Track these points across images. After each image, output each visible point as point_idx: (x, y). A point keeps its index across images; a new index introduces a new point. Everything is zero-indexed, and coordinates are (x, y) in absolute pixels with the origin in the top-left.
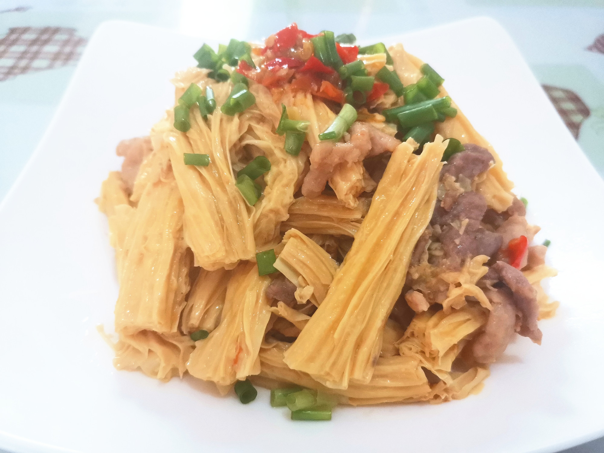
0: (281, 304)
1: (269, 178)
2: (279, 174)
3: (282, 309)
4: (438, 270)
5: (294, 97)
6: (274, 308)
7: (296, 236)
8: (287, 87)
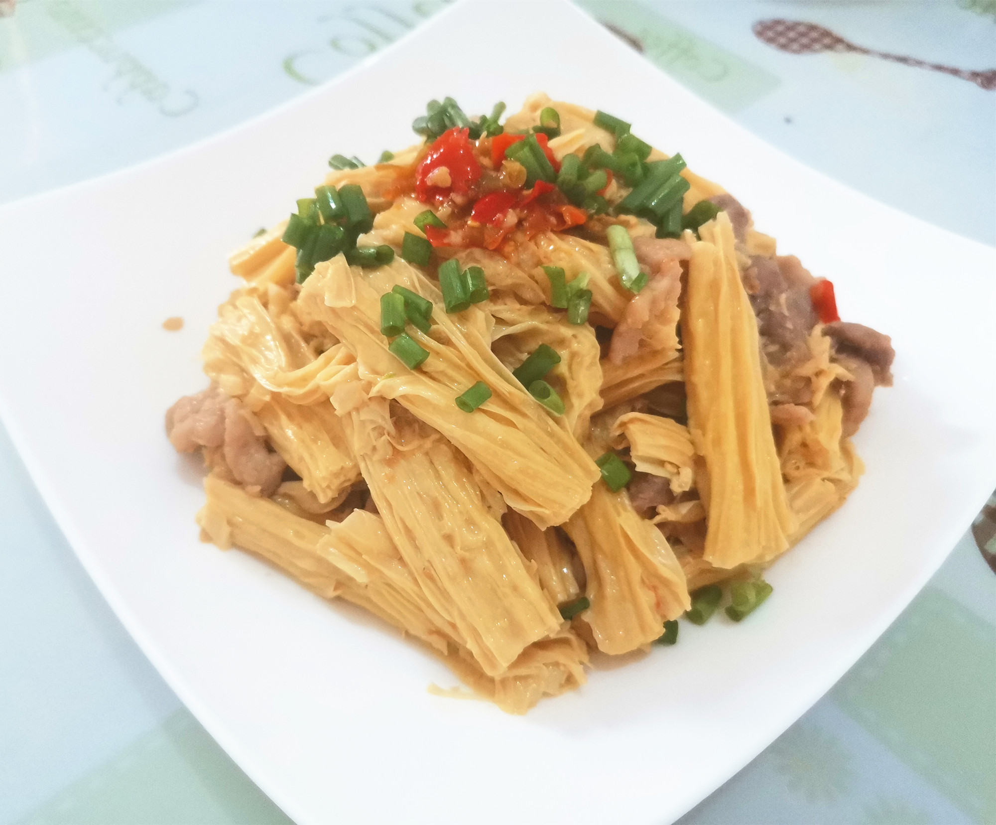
0: (661, 508)
1: (563, 368)
2: (573, 355)
3: (667, 513)
4: (788, 367)
5: (537, 244)
6: (658, 519)
7: (632, 421)
8: (520, 237)
